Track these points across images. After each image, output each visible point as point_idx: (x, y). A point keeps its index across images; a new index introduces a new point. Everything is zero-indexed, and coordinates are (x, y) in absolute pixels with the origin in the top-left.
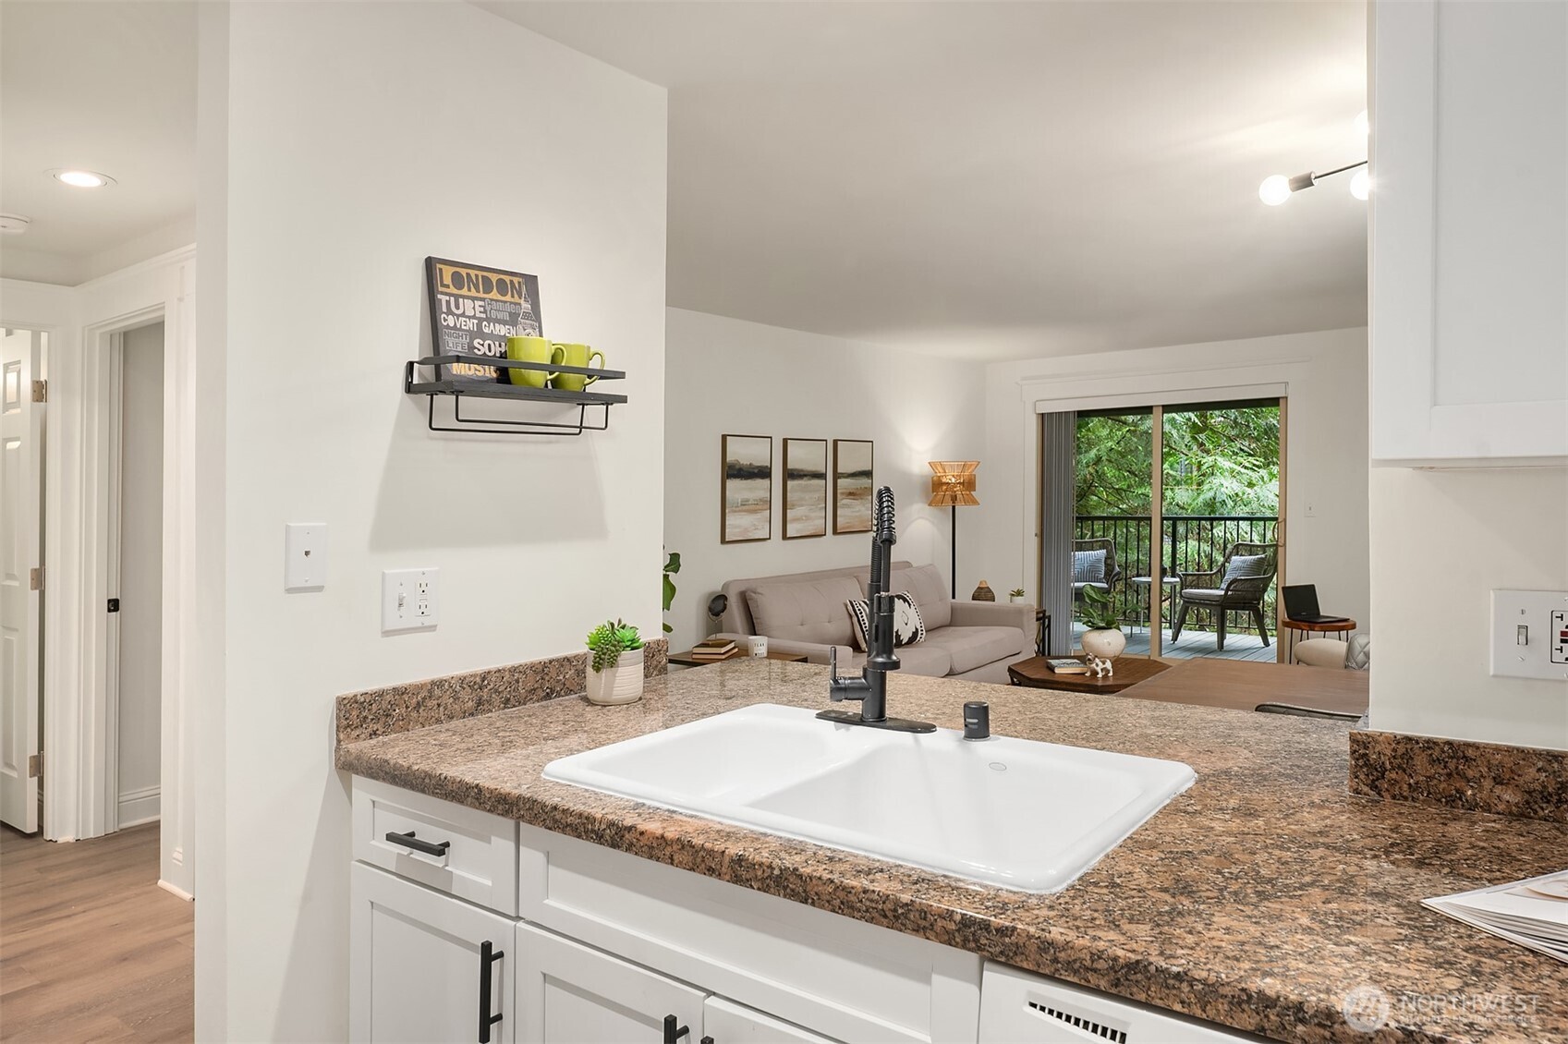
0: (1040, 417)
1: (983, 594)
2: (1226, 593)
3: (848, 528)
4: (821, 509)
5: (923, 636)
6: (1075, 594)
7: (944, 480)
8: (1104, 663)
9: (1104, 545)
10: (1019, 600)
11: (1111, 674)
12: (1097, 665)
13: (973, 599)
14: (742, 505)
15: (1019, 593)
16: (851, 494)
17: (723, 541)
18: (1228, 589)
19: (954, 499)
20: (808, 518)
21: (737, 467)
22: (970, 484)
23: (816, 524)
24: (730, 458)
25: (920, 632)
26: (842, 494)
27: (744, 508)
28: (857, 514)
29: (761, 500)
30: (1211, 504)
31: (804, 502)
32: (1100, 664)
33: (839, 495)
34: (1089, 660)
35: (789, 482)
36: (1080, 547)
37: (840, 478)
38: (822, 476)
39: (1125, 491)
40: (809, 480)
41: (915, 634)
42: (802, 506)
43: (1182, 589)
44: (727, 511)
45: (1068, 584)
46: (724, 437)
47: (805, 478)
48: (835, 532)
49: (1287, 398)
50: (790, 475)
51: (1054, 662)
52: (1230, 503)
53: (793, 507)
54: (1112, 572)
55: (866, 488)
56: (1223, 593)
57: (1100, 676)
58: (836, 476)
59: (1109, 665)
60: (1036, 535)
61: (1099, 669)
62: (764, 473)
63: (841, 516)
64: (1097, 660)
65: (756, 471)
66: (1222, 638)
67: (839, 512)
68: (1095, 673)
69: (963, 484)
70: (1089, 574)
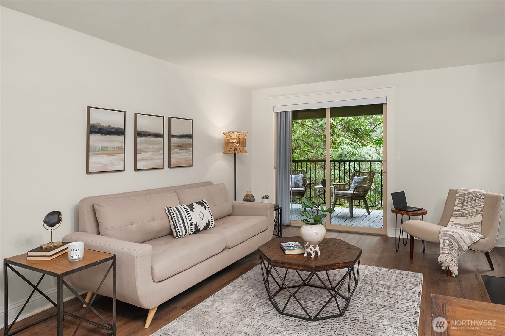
0: (276, 114)
1: (249, 198)
2: (354, 192)
3: (177, 164)
4: (160, 154)
5: (213, 225)
6: (292, 193)
7: (230, 141)
8: (315, 248)
9: (302, 172)
10: (266, 201)
11: (319, 255)
12: (311, 250)
13: (244, 201)
14: (102, 150)
15: (266, 197)
16: (179, 147)
17: (88, 172)
18: (354, 191)
19: (235, 150)
20: (151, 159)
21: (98, 127)
22: (243, 143)
23: (157, 162)
24: (92, 121)
25: (211, 223)
26: (174, 146)
27: (104, 152)
28: (183, 157)
29: (117, 148)
30: (341, 156)
31: (148, 150)
32: (313, 248)
33: (171, 147)
34: (306, 247)
35: (138, 138)
36: (293, 173)
37: (172, 137)
38: (161, 136)
39: (307, 151)
40: (152, 138)
41: (208, 225)
42: (148, 152)
43: (335, 191)
44: (90, 153)
45: (289, 189)
46: (88, 108)
47: (149, 137)
48: (170, 167)
49: (386, 104)
50: (139, 134)
51: (285, 245)
52: (348, 155)
53: (141, 152)
54: (305, 184)
55: (188, 144)
56: (352, 192)
57: (313, 256)
58: (171, 136)
59: (318, 249)
60: (275, 168)
61: (312, 252)
62: (120, 132)
63: (172, 158)
64: (311, 246)
65: (113, 130)
66: (351, 211)
67: (172, 156)
68: (309, 254)
69: (239, 143)
70: (297, 185)
